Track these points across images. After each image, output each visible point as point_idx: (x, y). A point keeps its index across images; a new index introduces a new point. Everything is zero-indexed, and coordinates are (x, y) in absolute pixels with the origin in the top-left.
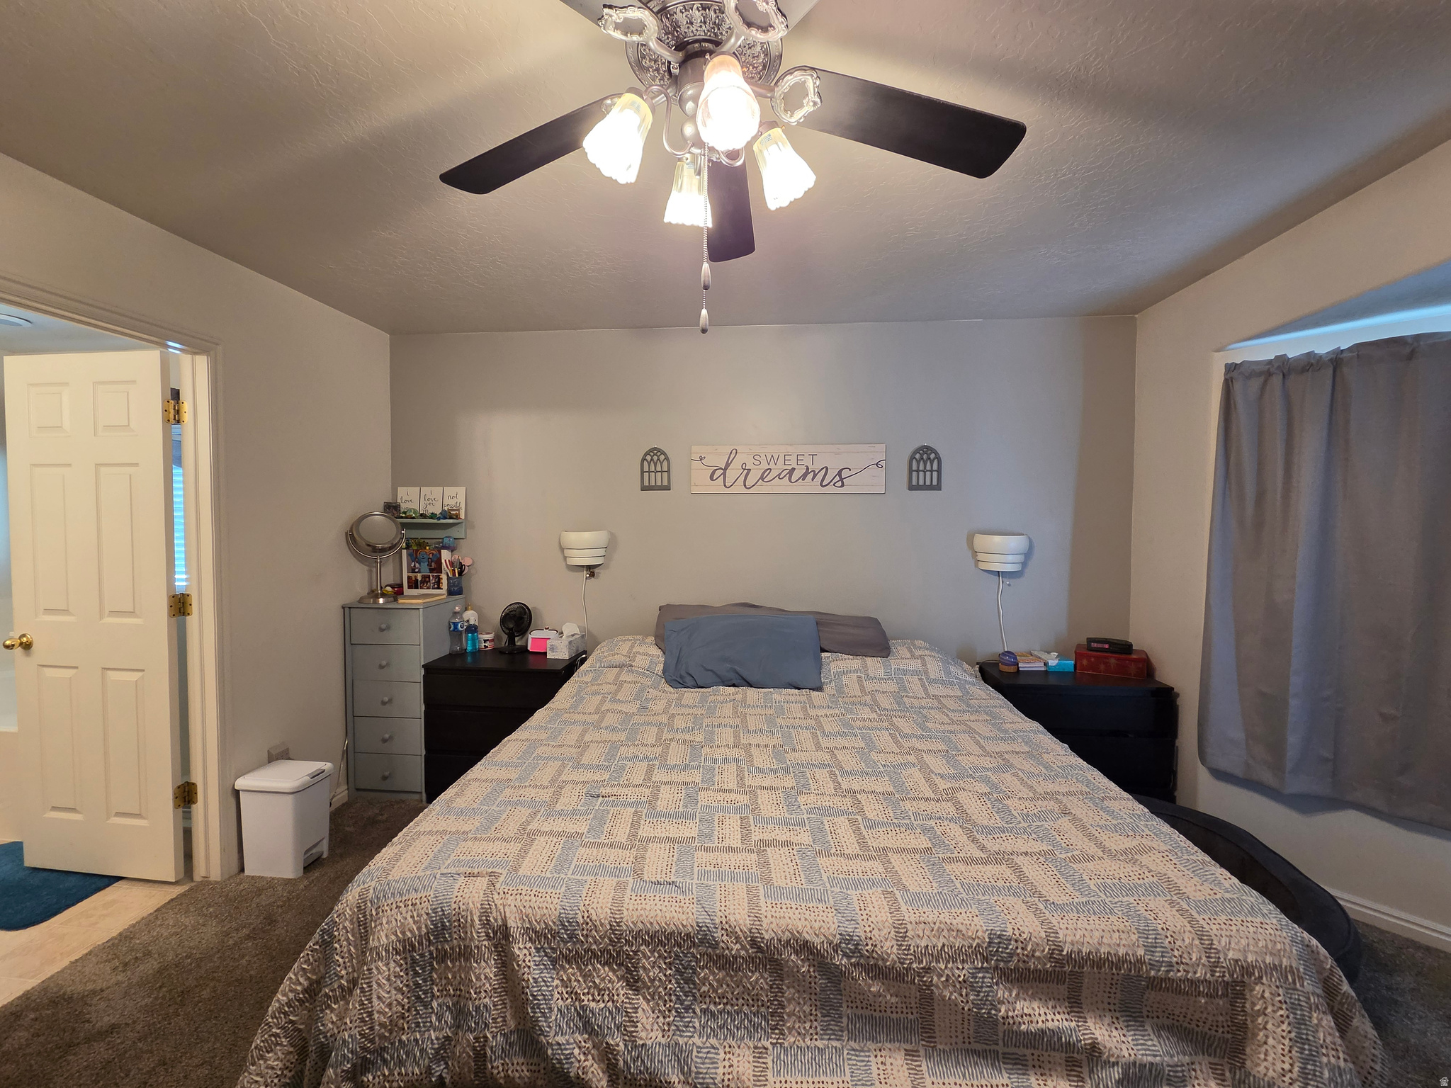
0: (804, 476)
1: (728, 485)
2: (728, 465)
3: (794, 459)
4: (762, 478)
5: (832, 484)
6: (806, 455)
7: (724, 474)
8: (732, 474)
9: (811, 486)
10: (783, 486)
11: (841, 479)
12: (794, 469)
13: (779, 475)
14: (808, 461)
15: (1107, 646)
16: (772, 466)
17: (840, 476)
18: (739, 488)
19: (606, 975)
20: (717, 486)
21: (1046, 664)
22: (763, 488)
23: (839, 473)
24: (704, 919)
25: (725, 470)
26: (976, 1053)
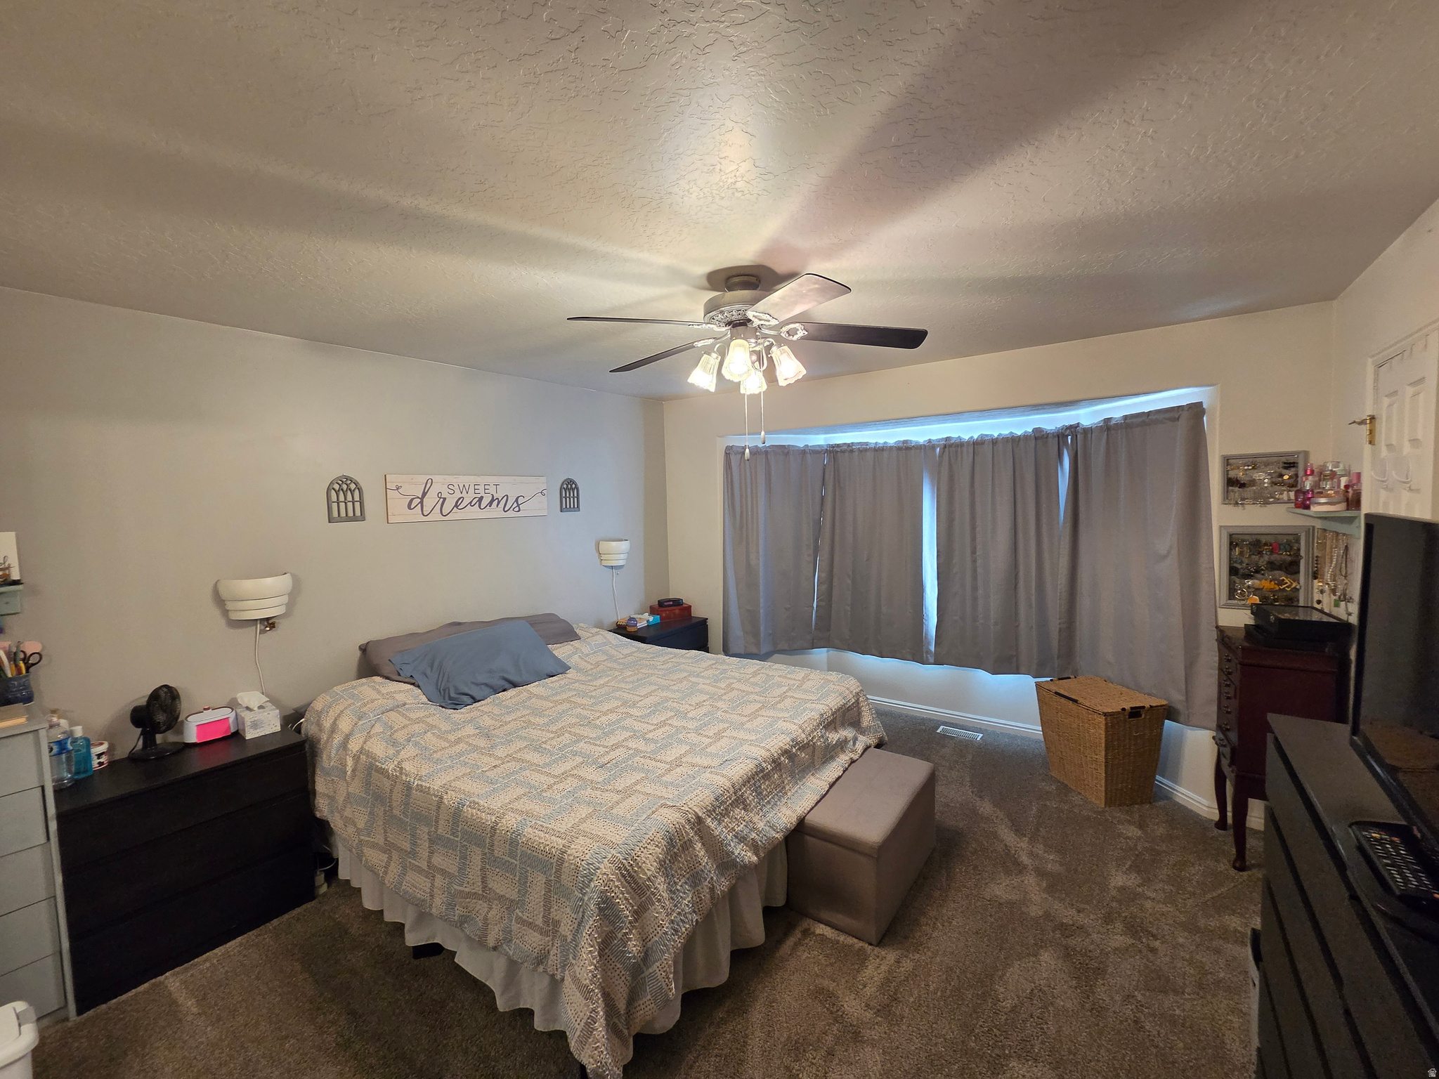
0: (491, 503)
1: (425, 513)
2: (424, 494)
3: (481, 488)
4: (456, 506)
5: (512, 509)
6: (491, 485)
7: (422, 503)
8: (429, 502)
9: (495, 511)
10: (474, 512)
11: (518, 505)
12: (482, 497)
13: (471, 503)
14: (492, 490)
15: (671, 603)
16: (464, 494)
17: (517, 503)
18: (436, 515)
19: (738, 812)
20: (416, 514)
21: (648, 621)
22: (457, 515)
23: (517, 500)
24: (756, 762)
25: (422, 499)
26: (824, 763)
